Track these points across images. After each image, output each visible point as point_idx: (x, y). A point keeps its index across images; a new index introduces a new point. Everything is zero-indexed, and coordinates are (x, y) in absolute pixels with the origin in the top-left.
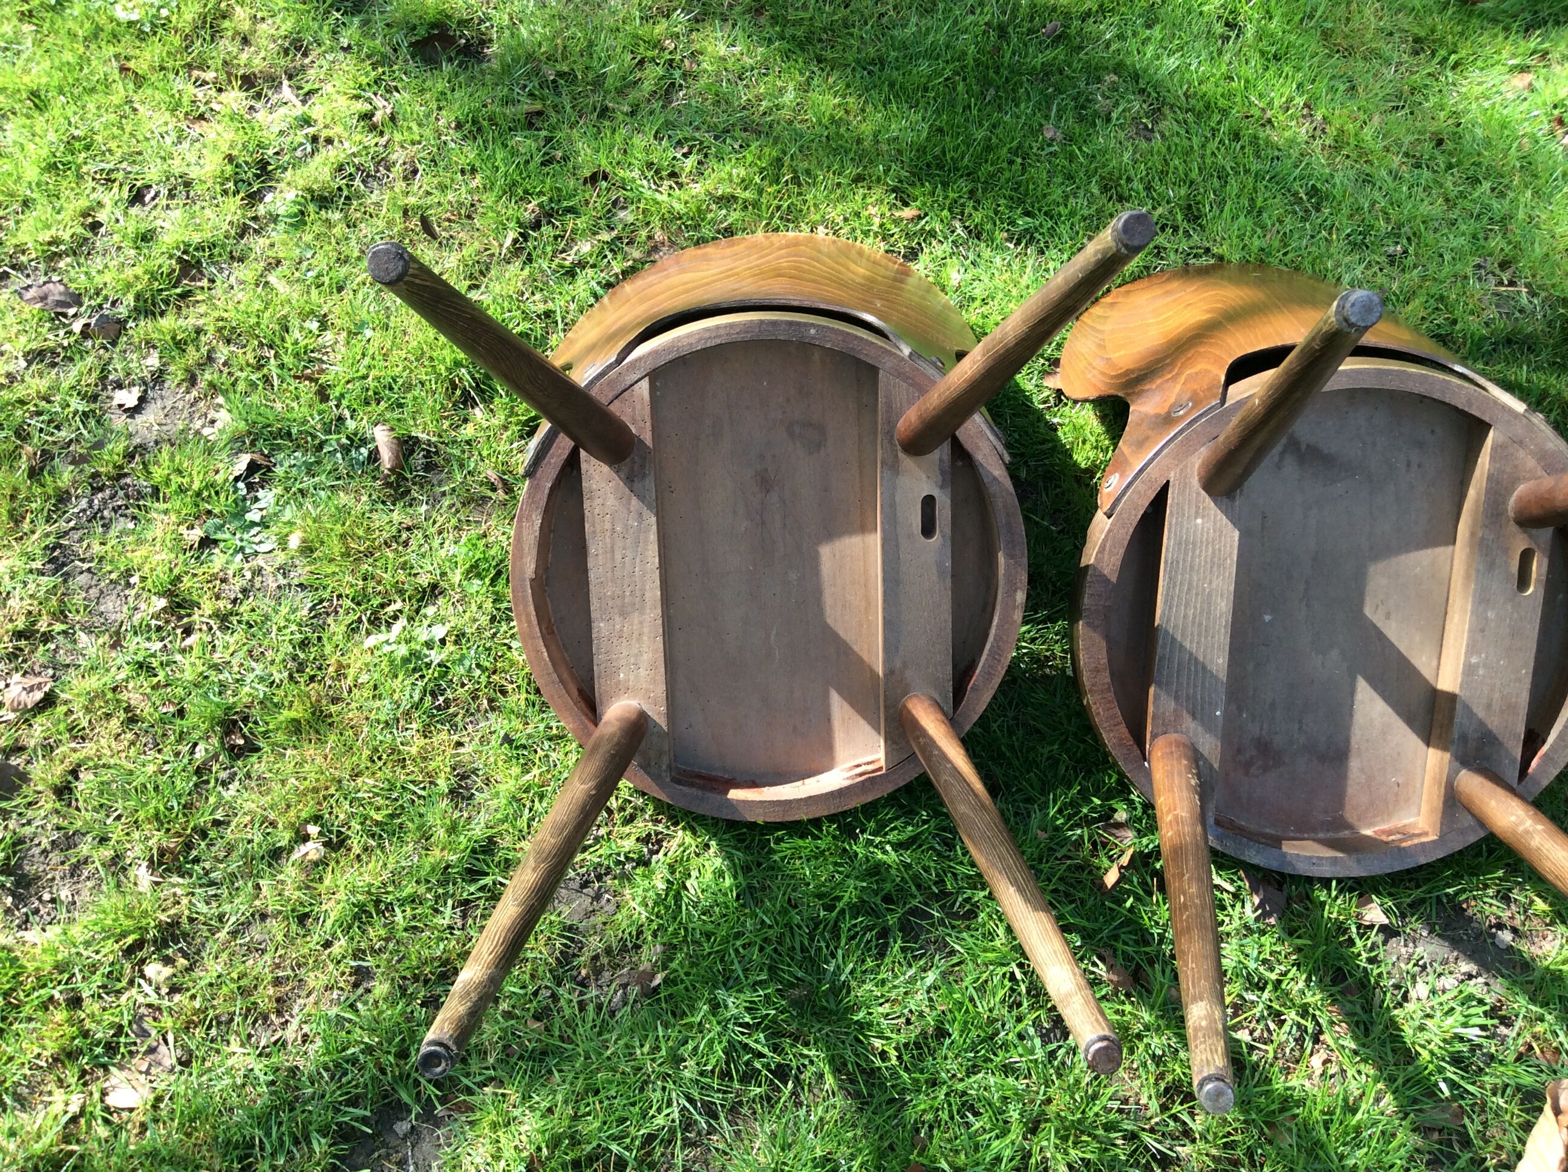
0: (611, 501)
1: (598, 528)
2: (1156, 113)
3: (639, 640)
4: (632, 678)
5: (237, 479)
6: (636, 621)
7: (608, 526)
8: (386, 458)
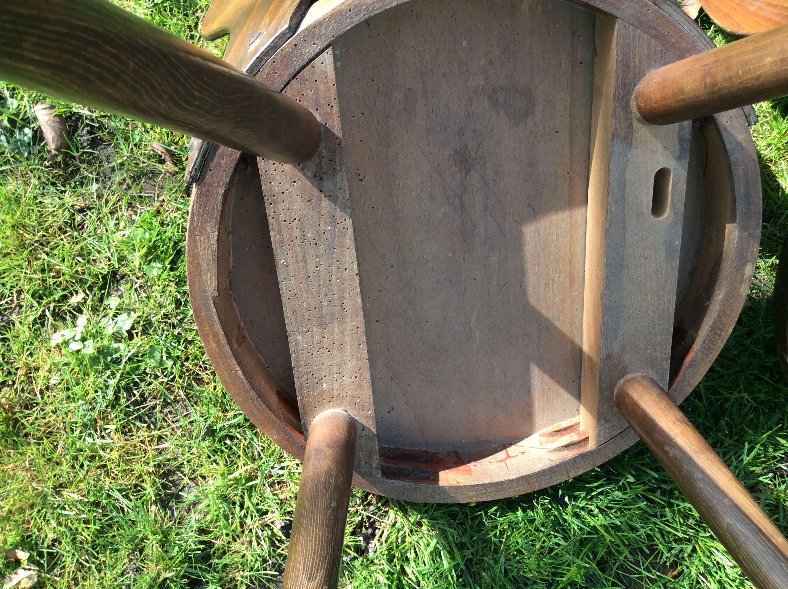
0: (298, 205)
1: (286, 235)
3: (341, 349)
4: (336, 386)
6: (336, 331)
7: (296, 233)
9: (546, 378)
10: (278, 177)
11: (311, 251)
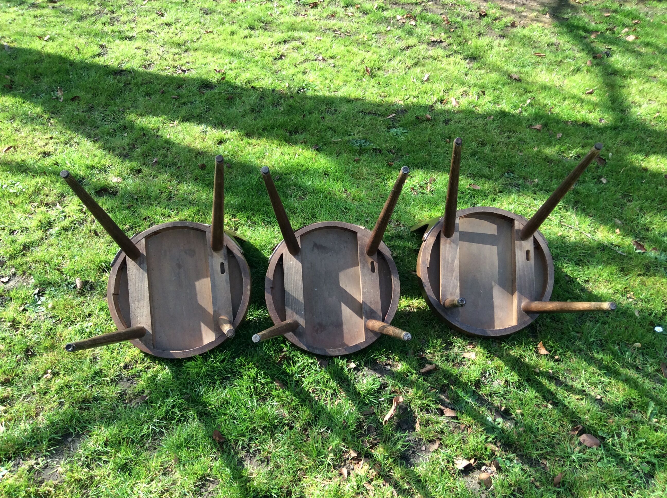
0: (135, 270)
1: (131, 278)
2: (305, 195)
3: (143, 308)
5: (35, 294)
6: (142, 303)
7: (134, 277)
8: (79, 286)
9: (206, 327)
10: (131, 264)
11: (137, 281)
